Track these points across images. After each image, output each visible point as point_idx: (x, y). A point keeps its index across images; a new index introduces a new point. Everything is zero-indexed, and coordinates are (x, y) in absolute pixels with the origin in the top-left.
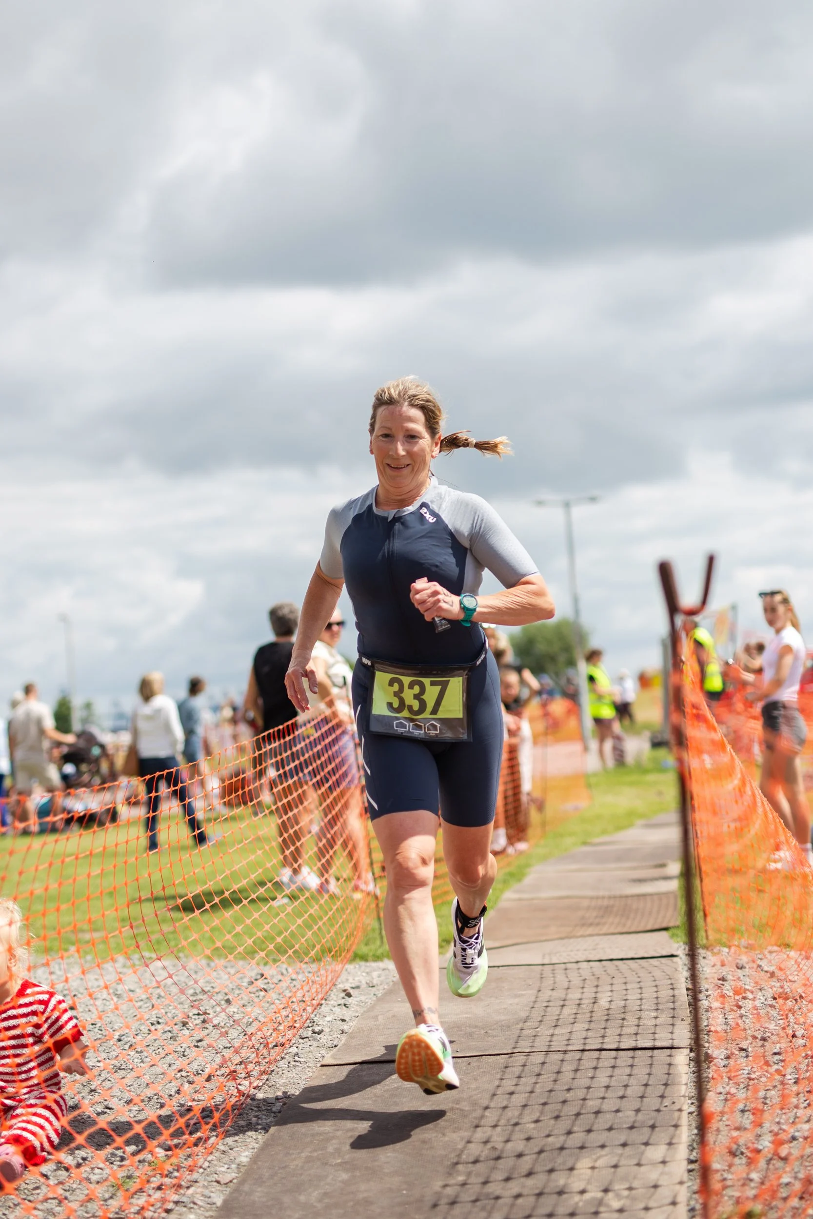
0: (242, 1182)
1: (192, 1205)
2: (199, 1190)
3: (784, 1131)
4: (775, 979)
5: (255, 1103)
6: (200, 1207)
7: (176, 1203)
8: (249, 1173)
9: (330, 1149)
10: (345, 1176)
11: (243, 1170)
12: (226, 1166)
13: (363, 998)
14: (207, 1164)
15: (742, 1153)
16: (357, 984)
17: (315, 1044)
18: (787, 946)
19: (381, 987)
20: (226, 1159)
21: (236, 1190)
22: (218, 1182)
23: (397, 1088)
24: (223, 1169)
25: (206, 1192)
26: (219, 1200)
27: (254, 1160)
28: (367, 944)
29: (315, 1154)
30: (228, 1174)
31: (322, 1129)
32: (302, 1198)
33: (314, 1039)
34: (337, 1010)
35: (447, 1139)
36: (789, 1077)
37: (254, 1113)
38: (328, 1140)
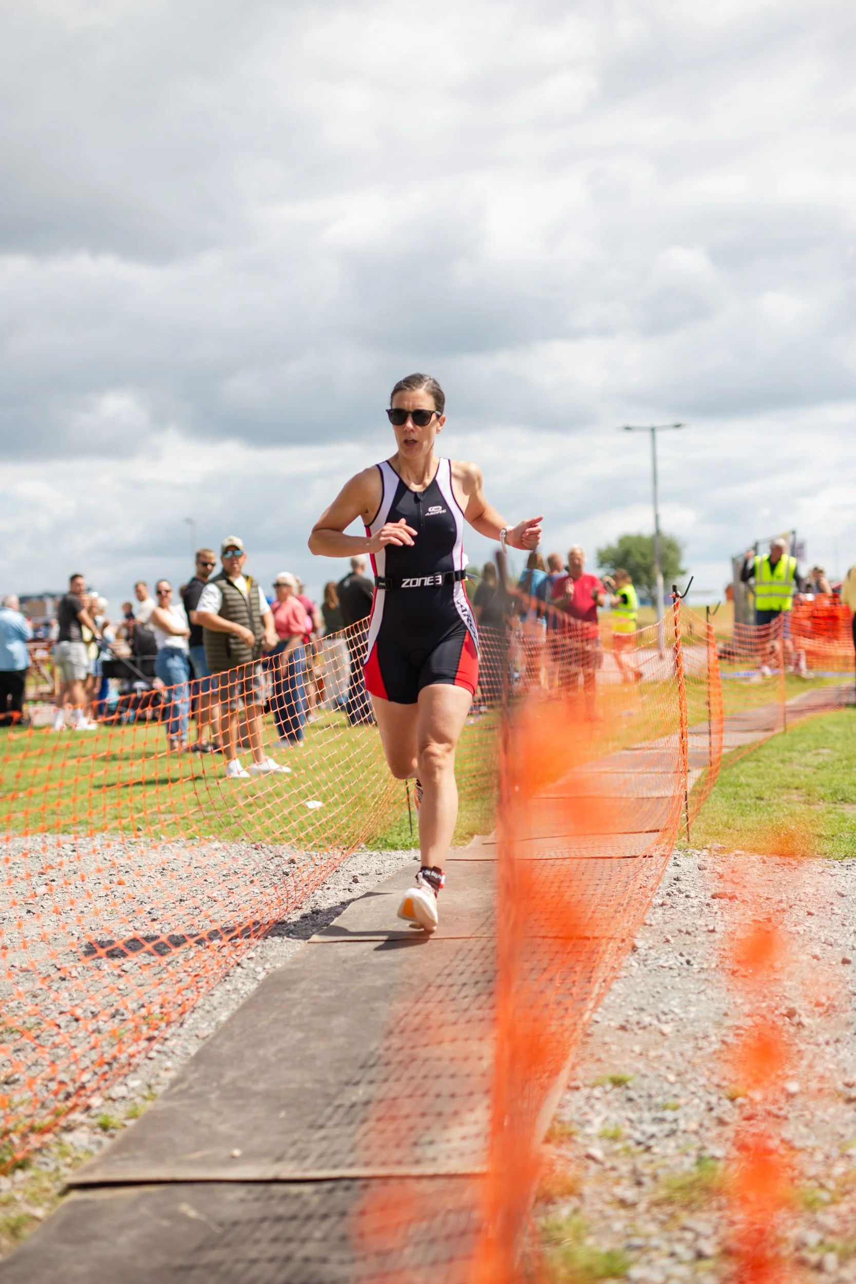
0: (216, 1037)
1: (170, 1054)
2: (180, 1043)
3: (673, 1012)
4: (721, 880)
5: (245, 971)
6: (177, 1056)
7: (159, 1052)
8: (224, 1030)
9: (295, 1012)
10: (300, 1035)
11: (220, 1027)
12: (207, 1024)
13: (367, 884)
14: (191, 1021)
15: (632, 1030)
16: (368, 871)
17: (311, 922)
18: (754, 850)
19: (387, 875)
20: (209, 1017)
21: (210, 1044)
22: (197, 1036)
23: (364, 964)
24: (204, 1026)
25: (185, 1044)
26: (193, 1050)
27: (231, 1019)
28: (399, 835)
29: (281, 1017)
30: (207, 1029)
31: (292, 996)
32: (261, 1052)
33: (312, 919)
34: (341, 894)
35: (392, 1008)
36: (695, 966)
37: (241, 980)
38: (294, 1005)
